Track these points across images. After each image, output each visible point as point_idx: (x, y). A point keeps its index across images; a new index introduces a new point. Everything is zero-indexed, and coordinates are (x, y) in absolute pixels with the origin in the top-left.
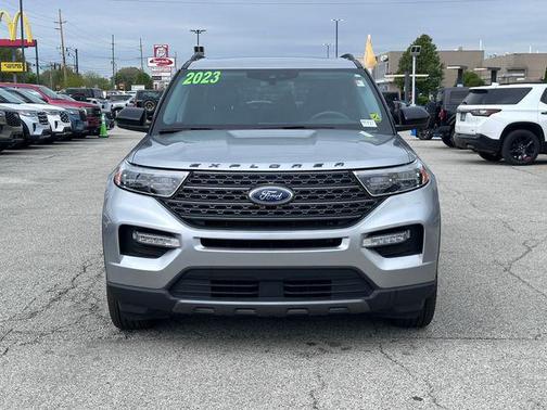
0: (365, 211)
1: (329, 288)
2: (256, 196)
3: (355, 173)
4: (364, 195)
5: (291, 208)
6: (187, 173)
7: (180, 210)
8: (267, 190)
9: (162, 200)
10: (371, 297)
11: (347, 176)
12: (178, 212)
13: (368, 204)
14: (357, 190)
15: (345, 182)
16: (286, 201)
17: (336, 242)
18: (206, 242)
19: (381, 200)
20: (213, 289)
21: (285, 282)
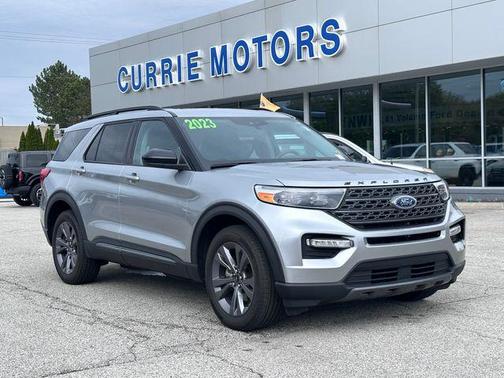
1: (433, 268)
2: (399, 203)
5: (416, 210)
6: (345, 190)
7: (347, 218)
8: (404, 198)
9: (329, 212)
12: (345, 220)
15: (433, 191)
16: (414, 205)
17: (436, 234)
18: (371, 241)
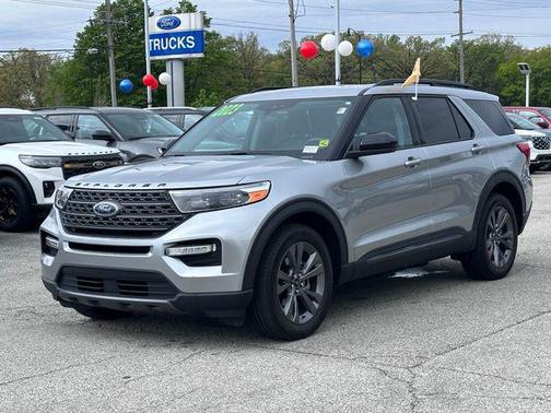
0: (172, 225)
1: (146, 289)
2: (97, 209)
3: (171, 192)
4: (174, 210)
5: (117, 219)
6: (72, 191)
7: (63, 219)
8: (103, 205)
10: (174, 299)
11: (163, 195)
12: (63, 221)
13: (177, 219)
14: (169, 207)
15: (160, 200)
16: (114, 213)
17: (145, 250)
18: (73, 245)
19: (189, 216)
20: (79, 283)
21: (119, 281)
